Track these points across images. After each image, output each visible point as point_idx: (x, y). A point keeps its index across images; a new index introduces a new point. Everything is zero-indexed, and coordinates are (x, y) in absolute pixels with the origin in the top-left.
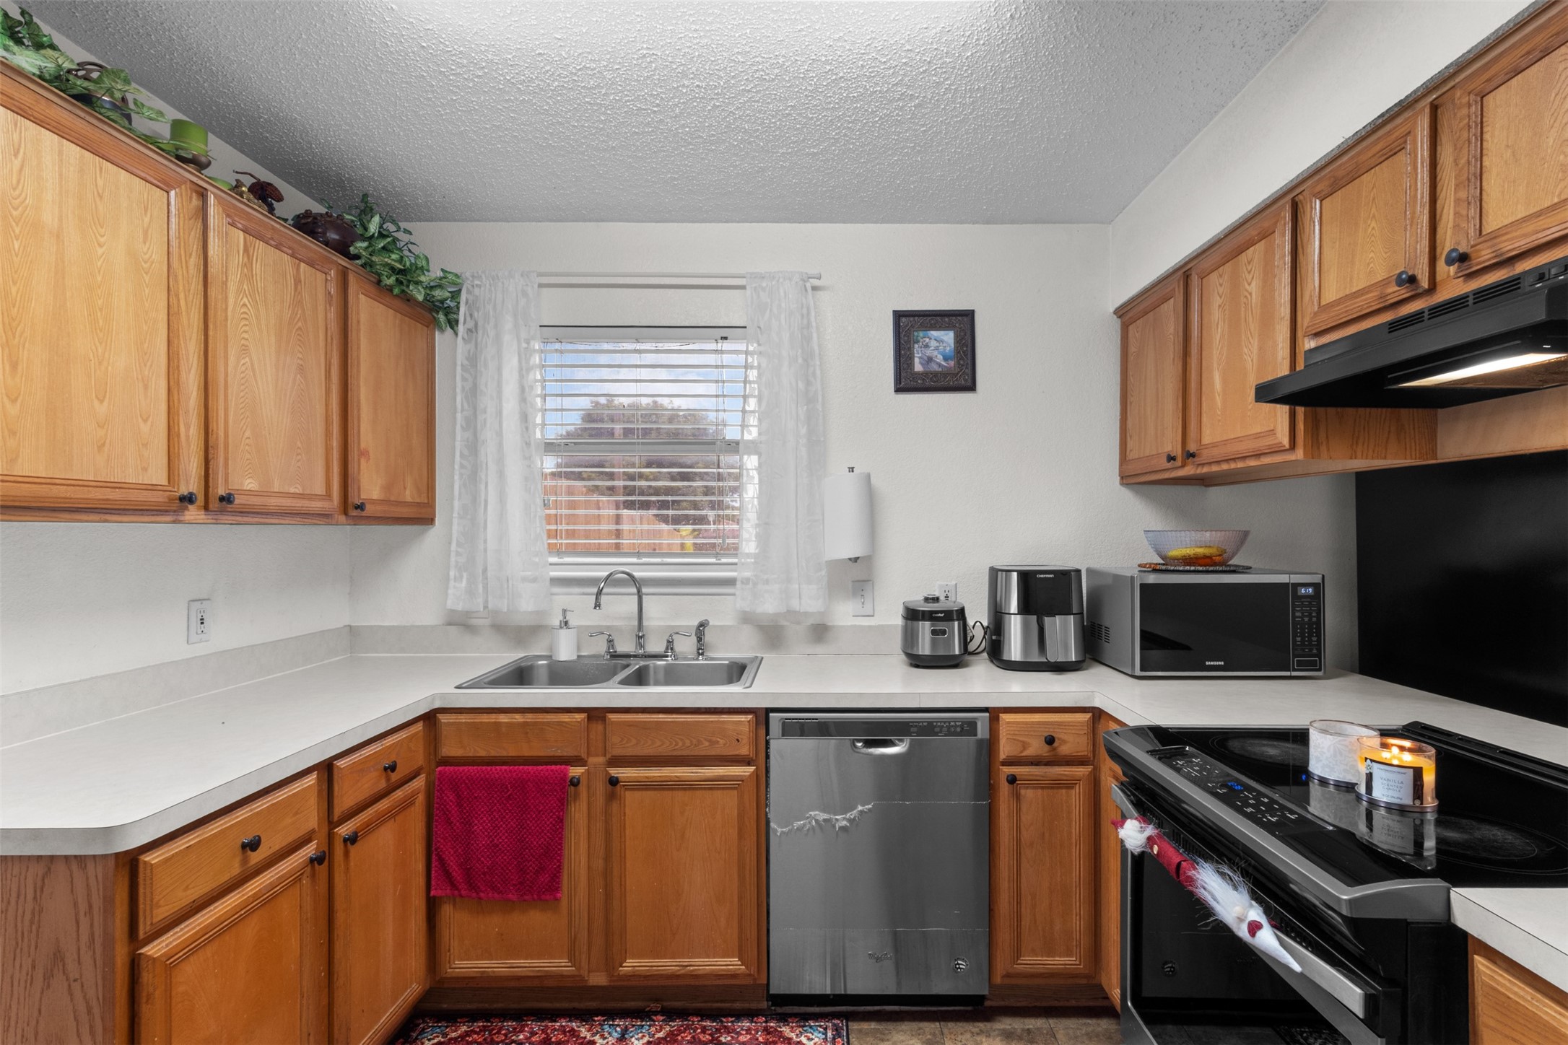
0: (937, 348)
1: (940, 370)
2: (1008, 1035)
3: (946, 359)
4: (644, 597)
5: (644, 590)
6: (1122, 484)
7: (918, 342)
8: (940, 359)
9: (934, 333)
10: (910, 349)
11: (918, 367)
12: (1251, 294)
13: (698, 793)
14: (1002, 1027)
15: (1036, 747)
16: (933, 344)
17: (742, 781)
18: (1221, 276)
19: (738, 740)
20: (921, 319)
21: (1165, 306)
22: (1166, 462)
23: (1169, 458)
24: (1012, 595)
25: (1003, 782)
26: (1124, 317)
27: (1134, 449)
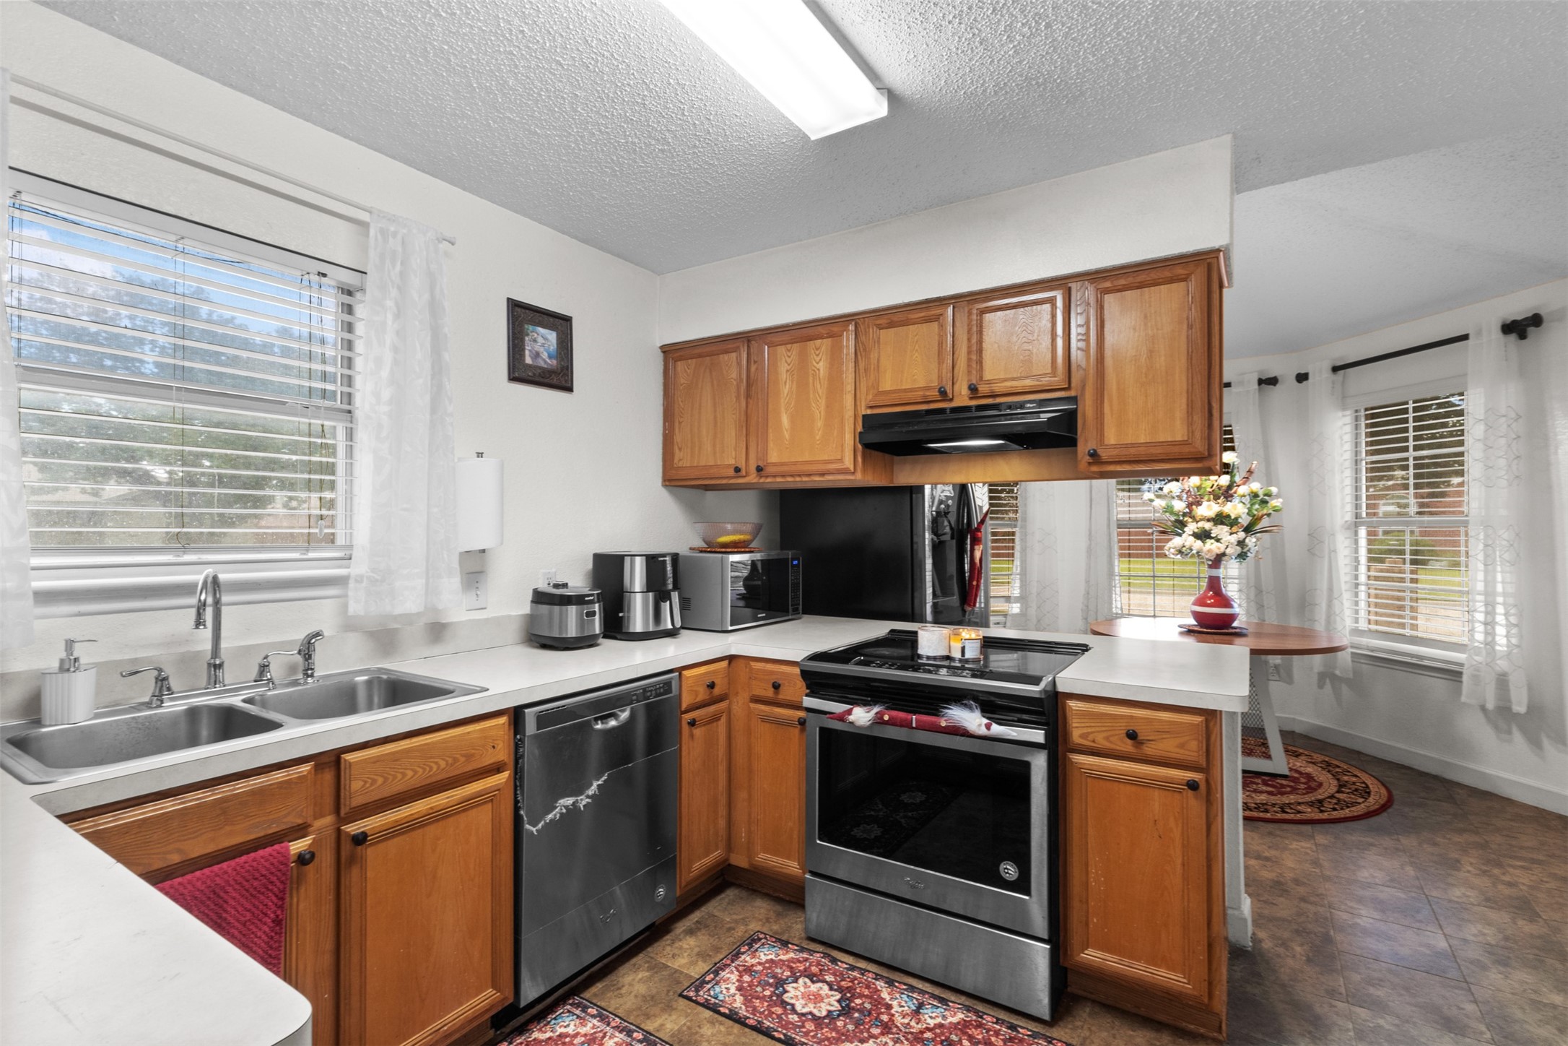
0: (543, 345)
1: (546, 366)
2: (691, 932)
3: (550, 357)
4: (224, 610)
5: (225, 598)
6: (663, 485)
7: (528, 335)
8: (545, 355)
9: (541, 330)
10: (523, 341)
11: (528, 360)
12: (819, 370)
13: (451, 819)
14: (681, 930)
15: (702, 695)
16: (540, 340)
17: (498, 790)
18: (789, 351)
19: (494, 747)
20: (531, 314)
21: (726, 357)
22: (731, 472)
23: (737, 470)
24: (636, 577)
25: (685, 727)
26: (672, 353)
27: (683, 459)
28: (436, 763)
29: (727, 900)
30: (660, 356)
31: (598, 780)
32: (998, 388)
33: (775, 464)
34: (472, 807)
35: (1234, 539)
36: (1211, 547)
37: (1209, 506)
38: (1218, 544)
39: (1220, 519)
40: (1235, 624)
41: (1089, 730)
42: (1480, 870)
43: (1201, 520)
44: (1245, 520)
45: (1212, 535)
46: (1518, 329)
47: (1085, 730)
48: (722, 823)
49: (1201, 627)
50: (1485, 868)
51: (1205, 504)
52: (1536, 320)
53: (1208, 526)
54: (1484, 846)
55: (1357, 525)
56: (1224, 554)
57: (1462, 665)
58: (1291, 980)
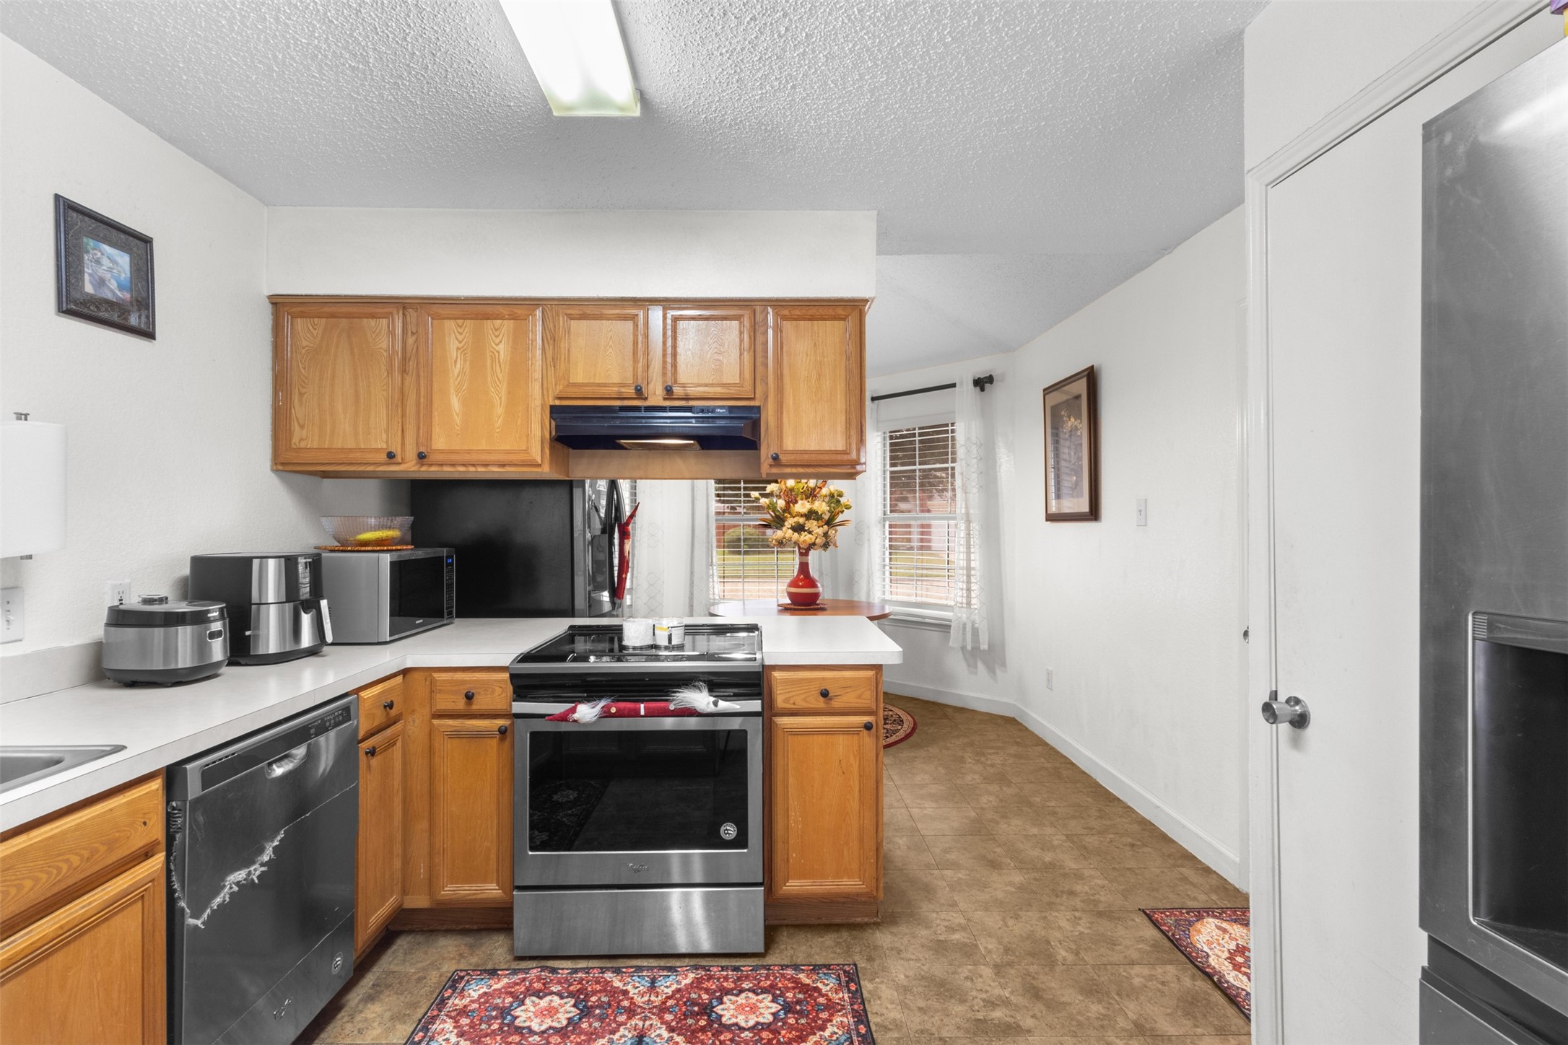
0: (110, 270)
1: (115, 300)
2: (370, 999)
3: (121, 287)
6: (272, 470)
7: (88, 252)
8: (113, 285)
9: (107, 249)
10: (80, 261)
11: (89, 288)
12: (498, 352)
15: (380, 718)
16: (105, 261)
17: (152, 881)
18: (461, 327)
19: (145, 823)
20: (94, 224)
21: (373, 322)
22: (383, 457)
23: (391, 455)
24: (269, 585)
25: (362, 758)
26: (284, 307)
27: (306, 438)
28: (67, 861)
29: (401, 951)
30: (267, 309)
31: (272, 841)
32: (693, 391)
33: (442, 452)
34: (116, 913)
35: (820, 531)
36: (805, 538)
37: (803, 504)
38: (810, 536)
39: (811, 515)
40: (818, 602)
41: (791, 694)
42: (975, 760)
43: (796, 516)
44: (826, 517)
45: (806, 528)
46: (982, 383)
47: (787, 696)
48: (397, 863)
49: (795, 605)
50: (977, 758)
51: (800, 502)
52: (990, 379)
53: (802, 520)
54: (972, 744)
55: (884, 520)
56: (814, 544)
57: (950, 621)
58: (903, 865)
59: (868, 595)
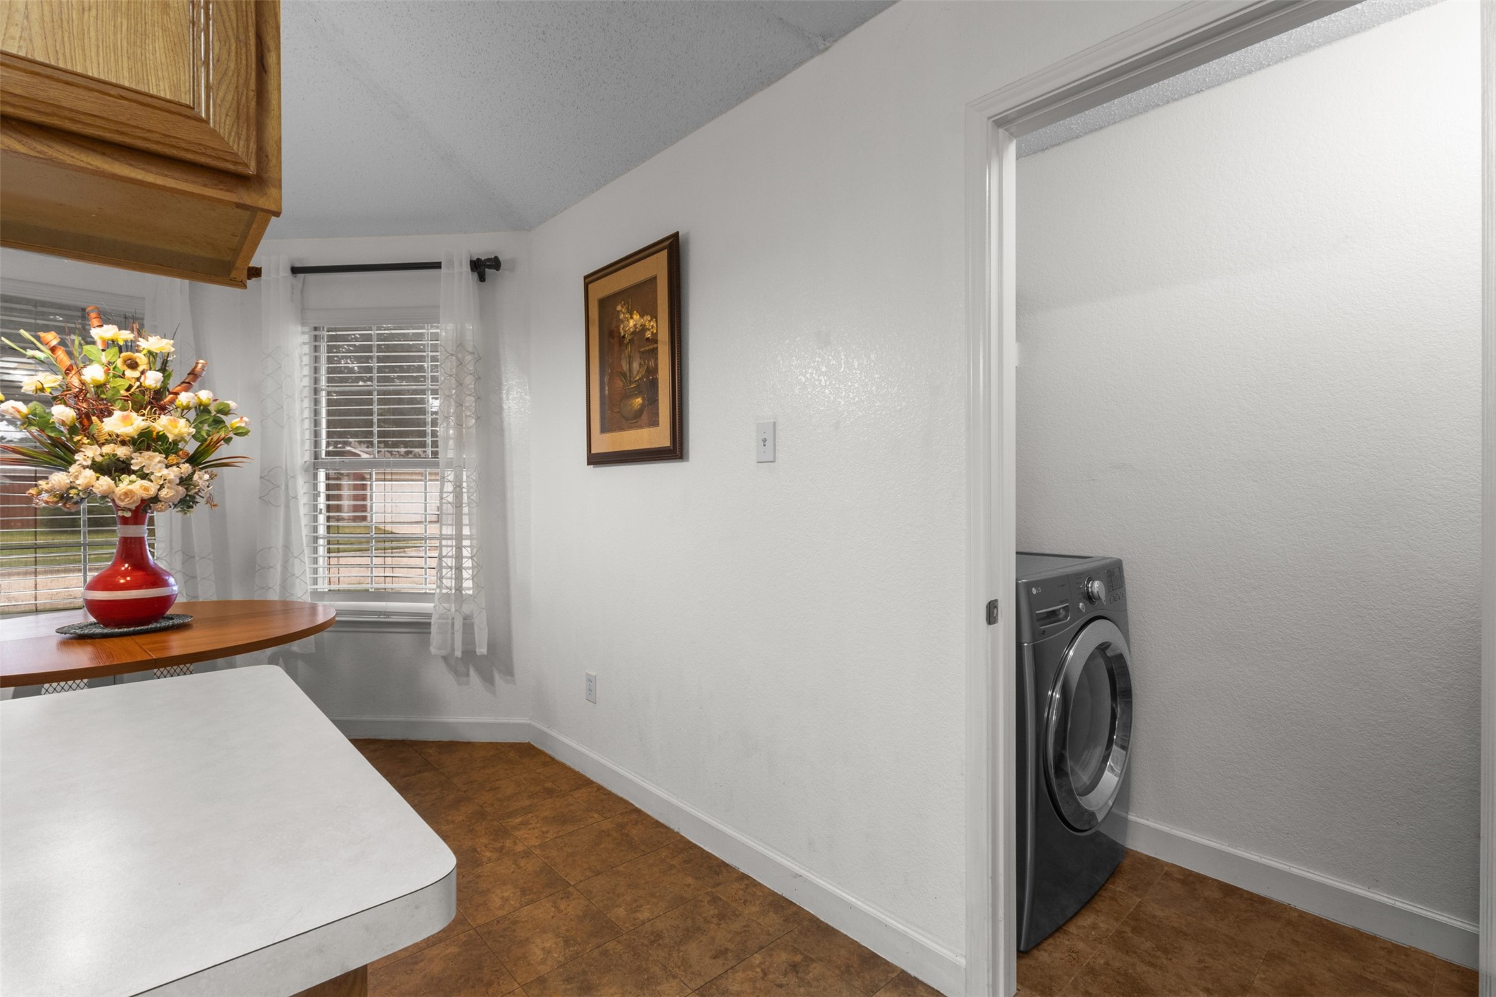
35: (172, 474)
36: (131, 486)
37: (125, 418)
38: (145, 483)
39: (146, 441)
40: (169, 612)
43: (107, 442)
44: (191, 447)
45: (134, 468)
46: (483, 268)
49: (106, 626)
51: (117, 414)
52: (495, 263)
53: (122, 452)
55: (316, 467)
56: (155, 499)
57: (429, 615)
59: (286, 584)
